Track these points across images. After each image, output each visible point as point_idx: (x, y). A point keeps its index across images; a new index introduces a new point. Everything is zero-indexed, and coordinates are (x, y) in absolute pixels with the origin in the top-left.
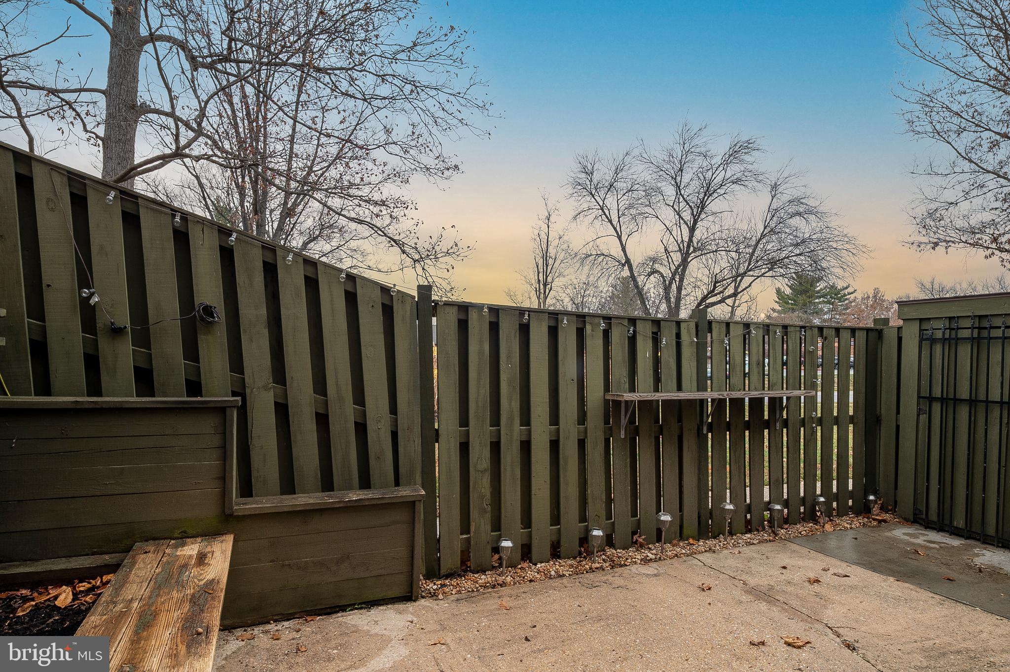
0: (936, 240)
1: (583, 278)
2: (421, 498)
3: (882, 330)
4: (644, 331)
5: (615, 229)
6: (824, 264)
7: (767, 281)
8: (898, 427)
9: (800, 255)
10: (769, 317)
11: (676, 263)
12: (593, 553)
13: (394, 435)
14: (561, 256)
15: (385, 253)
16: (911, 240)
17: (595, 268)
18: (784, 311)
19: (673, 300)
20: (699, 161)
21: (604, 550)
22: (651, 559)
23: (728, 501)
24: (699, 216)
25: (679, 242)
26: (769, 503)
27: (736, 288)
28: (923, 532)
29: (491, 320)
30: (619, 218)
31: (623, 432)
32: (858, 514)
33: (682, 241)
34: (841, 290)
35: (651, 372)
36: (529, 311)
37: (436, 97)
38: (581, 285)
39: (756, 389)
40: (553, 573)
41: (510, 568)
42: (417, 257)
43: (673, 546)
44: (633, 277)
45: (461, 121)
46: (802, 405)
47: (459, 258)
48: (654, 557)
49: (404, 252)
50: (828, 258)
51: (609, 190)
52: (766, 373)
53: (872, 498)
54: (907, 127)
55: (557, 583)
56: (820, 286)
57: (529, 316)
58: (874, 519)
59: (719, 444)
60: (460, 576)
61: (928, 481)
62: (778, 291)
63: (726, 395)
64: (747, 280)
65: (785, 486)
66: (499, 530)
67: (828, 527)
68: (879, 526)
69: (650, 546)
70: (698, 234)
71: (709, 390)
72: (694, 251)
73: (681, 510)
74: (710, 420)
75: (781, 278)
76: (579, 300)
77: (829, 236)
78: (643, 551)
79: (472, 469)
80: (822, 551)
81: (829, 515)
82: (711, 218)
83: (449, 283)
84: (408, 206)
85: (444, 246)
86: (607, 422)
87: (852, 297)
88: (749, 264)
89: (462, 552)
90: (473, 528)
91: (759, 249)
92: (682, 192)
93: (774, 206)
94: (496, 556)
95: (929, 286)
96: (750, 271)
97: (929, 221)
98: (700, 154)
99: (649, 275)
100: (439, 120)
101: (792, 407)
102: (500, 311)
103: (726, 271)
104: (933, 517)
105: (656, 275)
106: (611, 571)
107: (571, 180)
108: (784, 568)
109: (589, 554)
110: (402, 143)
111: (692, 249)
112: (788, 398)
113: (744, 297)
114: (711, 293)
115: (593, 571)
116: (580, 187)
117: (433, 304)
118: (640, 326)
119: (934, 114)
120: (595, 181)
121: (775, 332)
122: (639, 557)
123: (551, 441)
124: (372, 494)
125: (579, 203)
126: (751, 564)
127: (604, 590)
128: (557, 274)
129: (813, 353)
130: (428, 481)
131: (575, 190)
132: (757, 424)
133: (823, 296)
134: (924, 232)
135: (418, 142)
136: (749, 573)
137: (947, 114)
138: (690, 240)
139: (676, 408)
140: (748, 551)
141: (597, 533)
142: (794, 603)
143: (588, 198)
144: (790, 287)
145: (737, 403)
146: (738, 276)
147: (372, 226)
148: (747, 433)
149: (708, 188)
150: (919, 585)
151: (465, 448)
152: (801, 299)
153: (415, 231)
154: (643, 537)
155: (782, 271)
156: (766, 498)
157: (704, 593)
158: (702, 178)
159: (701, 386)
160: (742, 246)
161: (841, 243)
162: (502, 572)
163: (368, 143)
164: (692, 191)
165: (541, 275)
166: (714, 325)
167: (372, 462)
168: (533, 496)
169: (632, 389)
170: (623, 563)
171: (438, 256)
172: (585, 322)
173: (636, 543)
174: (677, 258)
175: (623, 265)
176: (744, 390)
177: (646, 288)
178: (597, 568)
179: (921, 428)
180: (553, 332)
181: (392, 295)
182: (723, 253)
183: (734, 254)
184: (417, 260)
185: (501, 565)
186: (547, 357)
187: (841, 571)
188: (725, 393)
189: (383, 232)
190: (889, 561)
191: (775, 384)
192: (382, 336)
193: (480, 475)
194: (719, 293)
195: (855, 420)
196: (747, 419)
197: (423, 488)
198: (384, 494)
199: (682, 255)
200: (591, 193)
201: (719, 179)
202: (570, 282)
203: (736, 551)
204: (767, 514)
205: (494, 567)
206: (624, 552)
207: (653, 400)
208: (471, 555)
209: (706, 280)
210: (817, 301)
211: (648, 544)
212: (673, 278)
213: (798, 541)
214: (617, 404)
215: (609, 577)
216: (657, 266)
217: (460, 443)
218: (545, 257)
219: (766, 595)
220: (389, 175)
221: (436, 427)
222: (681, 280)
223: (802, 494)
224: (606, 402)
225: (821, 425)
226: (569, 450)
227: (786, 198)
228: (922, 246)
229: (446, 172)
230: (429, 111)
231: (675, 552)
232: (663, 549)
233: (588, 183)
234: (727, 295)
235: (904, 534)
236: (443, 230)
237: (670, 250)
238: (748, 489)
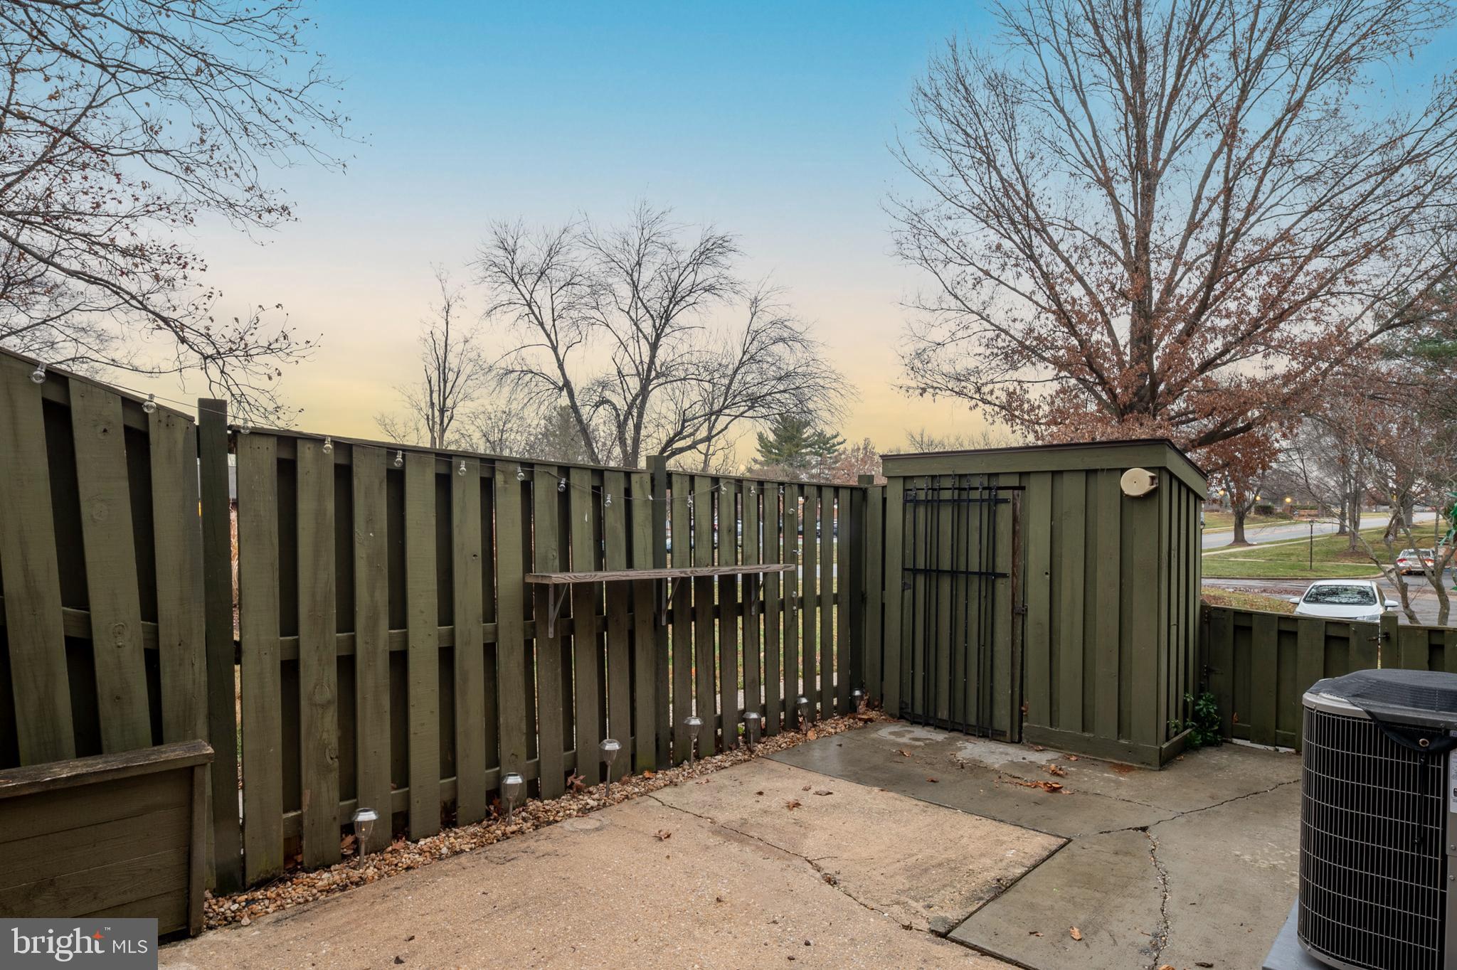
0: (924, 386)
1: (502, 404)
2: (205, 761)
3: (866, 489)
4: (581, 486)
5: (548, 336)
6: (811, 405)
7: (745, 423)
8: (883, 605)
9: (784, 391)
10: (750, 470)
11: (634, 392)
12: (507, 811)
13: (152, 658)
14: (467, 369)
15: (145, 339)
16: (899, 383)
17: (519, 390)
18: (767, 463)
19: (629, 442)
20: (662, 255)
21: (524, 805)
22: (592, 808)
23: (694, 713)
24: (662, 330)
25: (637, 362)
26: (744, 711)
27: (710, 429)
28: (909, 729)
29: (339, 462)
30: (554, 320)
31: (551, 630)
32: (843, 715)
33: (642, 362)
34: (830, 439)
35: (592, 542)
36: (403, 450)
37: (247, 89)
38: (499, 414)
39: (727, 564)
40: (444, 850)
41: (373, 855)
42: (210, 350)
43: (623, 784)
44: (574, 407)
45: (293, 135)
46: (781, 582)
47: (291, 359)
48: (595, 803)
49: (183, 340)
50: (815, 399)
51: (540, 278)
52: (739, 543)
53: (857, 693)
54: (895, 248)
55: (451, 864)
56: (808, 432)
57: (404, 457)
58: (860, 719)
59: (682, 637)
60: (283, 881)
61: (913, 668)
62: (761, 437)
63: (691, 572)
64: (723, 420)
65: (763, 688)
66: (355, 796)
67: (811, 735)
68: (865, 727)
69: (591, 789)
70: (661, 353)
71: (669, 566)
72: (657, 377)
73: (633, 733)
74: (670, 608)
75: (763, 420)
76: (497, 436)
77: (815, 371)
78: (581, 797)
79: (304, 703)
80: (805, 766)
81: (812, 720)
82: (677, 334)
83: (272, 399)
84: (186, 263)
85: (263, 336)
86: (527, 616)
87: (841, 448)
88: (725, 400)
89: (287, 840)
90: (306, 799)
91: (736, 380)
92: (641, 295)
93: (754, 327)
94: (350, 839)
95: (918, 438)
96: (726, 408)
97: (918, 364)
98: (664, 245)
99: (597, 405)
100: (251, 128)
101: (770, 585)
102: (354, 448)
103: (697, 407)
104: (919, 710)
105: (606, 406)
106: (535, 833)
107: (482, 256)
108: (760, 793)
109: (502, 813)
110: (179, 154)
111: (653, 374)
112: (765, 574)
113: (719, 442)
114: (678, 435)
115: (508, 838)
116: (496, 269)
117: (229, 432)
118: (575, 477)
119: (921, 237)
120: (518, 263)
121: (750, 490)
122: (575, 807)
123: (440, 649)
124: (106, 762)
125: (495, 293)
126: (721, 795)
127: (522, 863)
128: (461, 396)
129: (794, 516)
130: (221, 729)
131: (489, 273)
132: (729, 611)
133: (810, 446)
134: (912, 376)
135: (211, 158)
136: (719, 807)
137: (934, 239)
138: (652, 362)
139: (626, 592)
140: (717, 777)
141: (514, 780)
142: (770, 837)
143: (510, 286)
144: (774, 432)
145: (704, 583)
146: (712, 414)
147: (117, 290)
148: (717, 621)
149: (674, 293)
150: (904, 792)
151: (290, 670)
152: (786, 446)
153: (205, 306)
154: (581, 777)
155: (764, 410)
156: (741, 706)
157: (661, 844)
158: (666, 278)
159: (659, 563)
160: (716, 375)
161: (828, 380)
162: (359, 863)
163: (112, 144)
164: (654, 295)
165: (435, 395)
166: (674, 478)
167: (106, 707)
168: (412, 737)
169: (565, 567)
170: (551, 818)
171: (252, 352)
172: (493, 470)
173: (571, 787)
174: (634, 384)
175: (561, 389)
176: (713, 565)
177: (593, 423)
178: (513, 833)
179: (906, 605)
180: (444, 483)
181: (147, 414)
182: (694, 382)
183: (707, 385)
184: (211, 356)
185: (357, 852)
186: (434, 522)
187: (824, 789)
188: (689, 570)
189: (141, 303)
190: (875, 768)
191: (750, 557)
192: (125, 484)
193: (320, 712)
194: (689, 436)
195: (840, 599)
196: (716, 603)
197: (211, 742)
198: (128, 761)
199: (641, 382)
200: (513, 280)
201: (687, 284)
202: (482, 409)
203: (703, 780)
204: (741, 726)
205: (344, 858)
206: (554, 802)
207: (593, 583)
208: (304, 843)
209: (672, 417)
210: (804, 451)
211: (588, 786)
212: (629, 413)
213: (777, 757)
214: (543, 588)
215: (532, 843)
216: (607, 394)
217: (282, 662)
218: (443, 369)
219: (737, 833)
220: (147, 206)
221: (236, 638)
222: (640, 415)
223: (782, 696)
224: (527, 587)
225: (802, 607)
226: (470, 663)
227: (767, 318)
228: (911, 391)
229: (265, 215)
230: (232, 109)
231: (625, 793)
232: (609, 790)
233: (509, 265)
234: (699, 438)
235: (891, 733)
236: (260, 310)
237: (625, 372)
238: (718, 697)
